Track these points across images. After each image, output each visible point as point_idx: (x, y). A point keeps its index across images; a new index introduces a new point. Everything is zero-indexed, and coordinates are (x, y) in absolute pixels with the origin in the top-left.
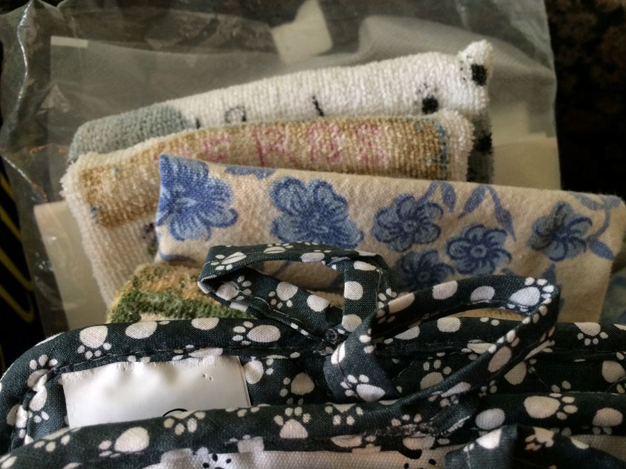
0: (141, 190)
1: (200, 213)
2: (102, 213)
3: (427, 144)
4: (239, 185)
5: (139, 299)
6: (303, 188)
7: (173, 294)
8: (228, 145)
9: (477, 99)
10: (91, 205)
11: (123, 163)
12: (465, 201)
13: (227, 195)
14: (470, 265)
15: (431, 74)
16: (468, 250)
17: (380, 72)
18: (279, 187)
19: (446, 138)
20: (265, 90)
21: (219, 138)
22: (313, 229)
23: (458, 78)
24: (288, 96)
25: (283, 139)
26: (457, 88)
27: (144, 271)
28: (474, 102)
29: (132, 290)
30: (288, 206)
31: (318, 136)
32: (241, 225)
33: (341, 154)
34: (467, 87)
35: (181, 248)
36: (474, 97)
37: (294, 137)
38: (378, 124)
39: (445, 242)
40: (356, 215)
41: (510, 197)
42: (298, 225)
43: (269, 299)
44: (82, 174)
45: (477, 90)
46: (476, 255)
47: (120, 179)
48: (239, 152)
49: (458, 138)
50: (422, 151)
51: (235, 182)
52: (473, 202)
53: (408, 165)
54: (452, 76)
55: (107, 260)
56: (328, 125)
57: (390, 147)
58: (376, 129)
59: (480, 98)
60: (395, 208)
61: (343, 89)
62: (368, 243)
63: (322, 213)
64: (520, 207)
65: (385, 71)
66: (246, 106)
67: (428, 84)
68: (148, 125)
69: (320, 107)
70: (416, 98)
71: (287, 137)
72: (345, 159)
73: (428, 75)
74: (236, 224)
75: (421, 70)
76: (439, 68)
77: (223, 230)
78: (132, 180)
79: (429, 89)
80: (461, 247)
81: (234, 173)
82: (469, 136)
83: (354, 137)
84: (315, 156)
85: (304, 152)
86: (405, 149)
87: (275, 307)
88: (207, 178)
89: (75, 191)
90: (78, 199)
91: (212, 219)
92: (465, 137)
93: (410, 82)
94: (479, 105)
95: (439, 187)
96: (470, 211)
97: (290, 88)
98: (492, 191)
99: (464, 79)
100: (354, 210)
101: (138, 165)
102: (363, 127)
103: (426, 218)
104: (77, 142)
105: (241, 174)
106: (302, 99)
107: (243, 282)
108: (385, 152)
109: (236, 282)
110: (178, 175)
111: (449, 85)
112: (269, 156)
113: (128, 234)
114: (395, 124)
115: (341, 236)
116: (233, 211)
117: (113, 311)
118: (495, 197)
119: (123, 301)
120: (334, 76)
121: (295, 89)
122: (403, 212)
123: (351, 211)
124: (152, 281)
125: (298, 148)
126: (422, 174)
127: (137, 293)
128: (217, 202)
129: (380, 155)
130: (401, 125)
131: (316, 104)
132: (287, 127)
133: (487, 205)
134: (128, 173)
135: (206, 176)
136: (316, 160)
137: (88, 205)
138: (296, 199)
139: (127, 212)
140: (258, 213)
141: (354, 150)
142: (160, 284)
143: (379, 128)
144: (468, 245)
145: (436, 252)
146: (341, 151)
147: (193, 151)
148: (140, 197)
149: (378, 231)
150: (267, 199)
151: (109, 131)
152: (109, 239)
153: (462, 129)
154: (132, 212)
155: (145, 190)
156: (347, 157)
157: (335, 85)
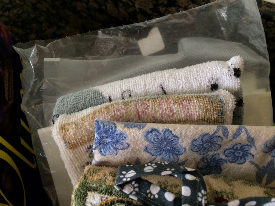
0: (86, 133)
1: (113, 145)
2: (69, 144)
3: (215, 108)
4: (130, 133)
5: (87, 185)
6: (159, 133)
7: (101, 182)
8: (124, 111)
9: (236, 83)
10: (65, 140)
11: (78, 121)
12: (233, 134)
13: (125, 137)
14: (234, 159)
15: (215, 73)
16: (234, 153)
17: (191, 73)
18: (148, 133)
19: (223, 104)
20: (139, 82)
21: (120, 108)
22: (163, 148)
23: (228, 75)
24: (150, 85)
25: (149, 107)
26: (227, 79)
27: (89, 171)
28: (235, 85)
29: (83, 181)
30: (152, 140)
31: (164, 106)
32: (131, 149)
33: (175, 114)
34: (232, 79)
35: (104, 159)
36: (235, 83)
37: (153, 107)
38: (192, 99)
39: (223, 150)
40: (183, 142)
41: (254, 132)
42: (156, 147)
43: (147, 194)
44: (60, 127)
45: (236, 80)
46: (237, 155)
47: (77, 128)
48: (129, 114)
49: (228, 104)
50: (212, 111)
51: (128, 131)
52: (237, 134)
53: (206, 118)
54: (225, 74)
55: (71, 162)
56: (169, 100)
57: (197, 110)
58: (191, 101)
59: (238, 83)
60: (200, 139)
61: (175, 81)
62: (188, 153)
63: (167, 142)
64: (258, 136)
65: (194, 72)
66: (131, 90)
67: (213, 78)
68: (88, 99)
69: (164, 89)
70: (208, 84)
71: (150, 106)
72: (177, 116)
73: (214, 74)
74: (129, 148)
75: (210, 71)
76: (218, 70)
77: (123, 151)
78: (82, 129)
79: (214, 80)
80: (230, 152)
81: (128, 127)
82: (234, 103)
83: (181, 106)
84: (163, 115)
85: (158, 113)
86: (204, 111)
87: (150, 198)
88: (116, 130)
89: (57, 135)
90: (59, 138)
91: (118, 147)
92: (232, 103)
93: (205, 77)
94: (237, 87)
95: (221, 129)
96: (235, 138)
97: (150, 81)
98: (246, 129)
99: (230, 75)
100: (182, 140)
101: (85, 122)
102: (185, 101)
103: (214, 142)
104: (57, 107)
105: (131, 128)
106: (156, 86)
107: (135, 184)
108: (195, 112)
109: (132, 184)
110: (103, 129)
111: (223, 78)
112: (142, 116)
113: (80, 151)
114: (199, 99)
115: (175, 150)
116: (127, 144)
117: (76, 191)
118: (247, 132)
119: (80, 186)
120: (170, 75)
121: (153, 82)
122: (204, 140)
123: (180, 140)
124: (92, 176)
125: (156, 112)
126: (212, 121)
127: (86, 182)
128: (120, 140)
129: (193, 114)
130: (202, 99)
131: (162, 88)
132: (150, 102)
133: (243, 136)
134: (80, 126)
135: (115, 129)
136: (164, 117)
137: (64, 141)
138: (156, 137)
139: (80, 143)
140: (138, 143)
141: (181, 112)
142: (96, 178)
143: (192, 101)
144: (234, 151)
145: (219, 154)
146: (175, 112)
147: (109, 115)
148: (86, 136)
149: (192, 147)
150: (143, 138)
151: (71, 102)
152: (72, 154)
153: (231, 100)
154: (82, 142)
155: (88, 133)
156: (178, 115)
157: (171, 80)
